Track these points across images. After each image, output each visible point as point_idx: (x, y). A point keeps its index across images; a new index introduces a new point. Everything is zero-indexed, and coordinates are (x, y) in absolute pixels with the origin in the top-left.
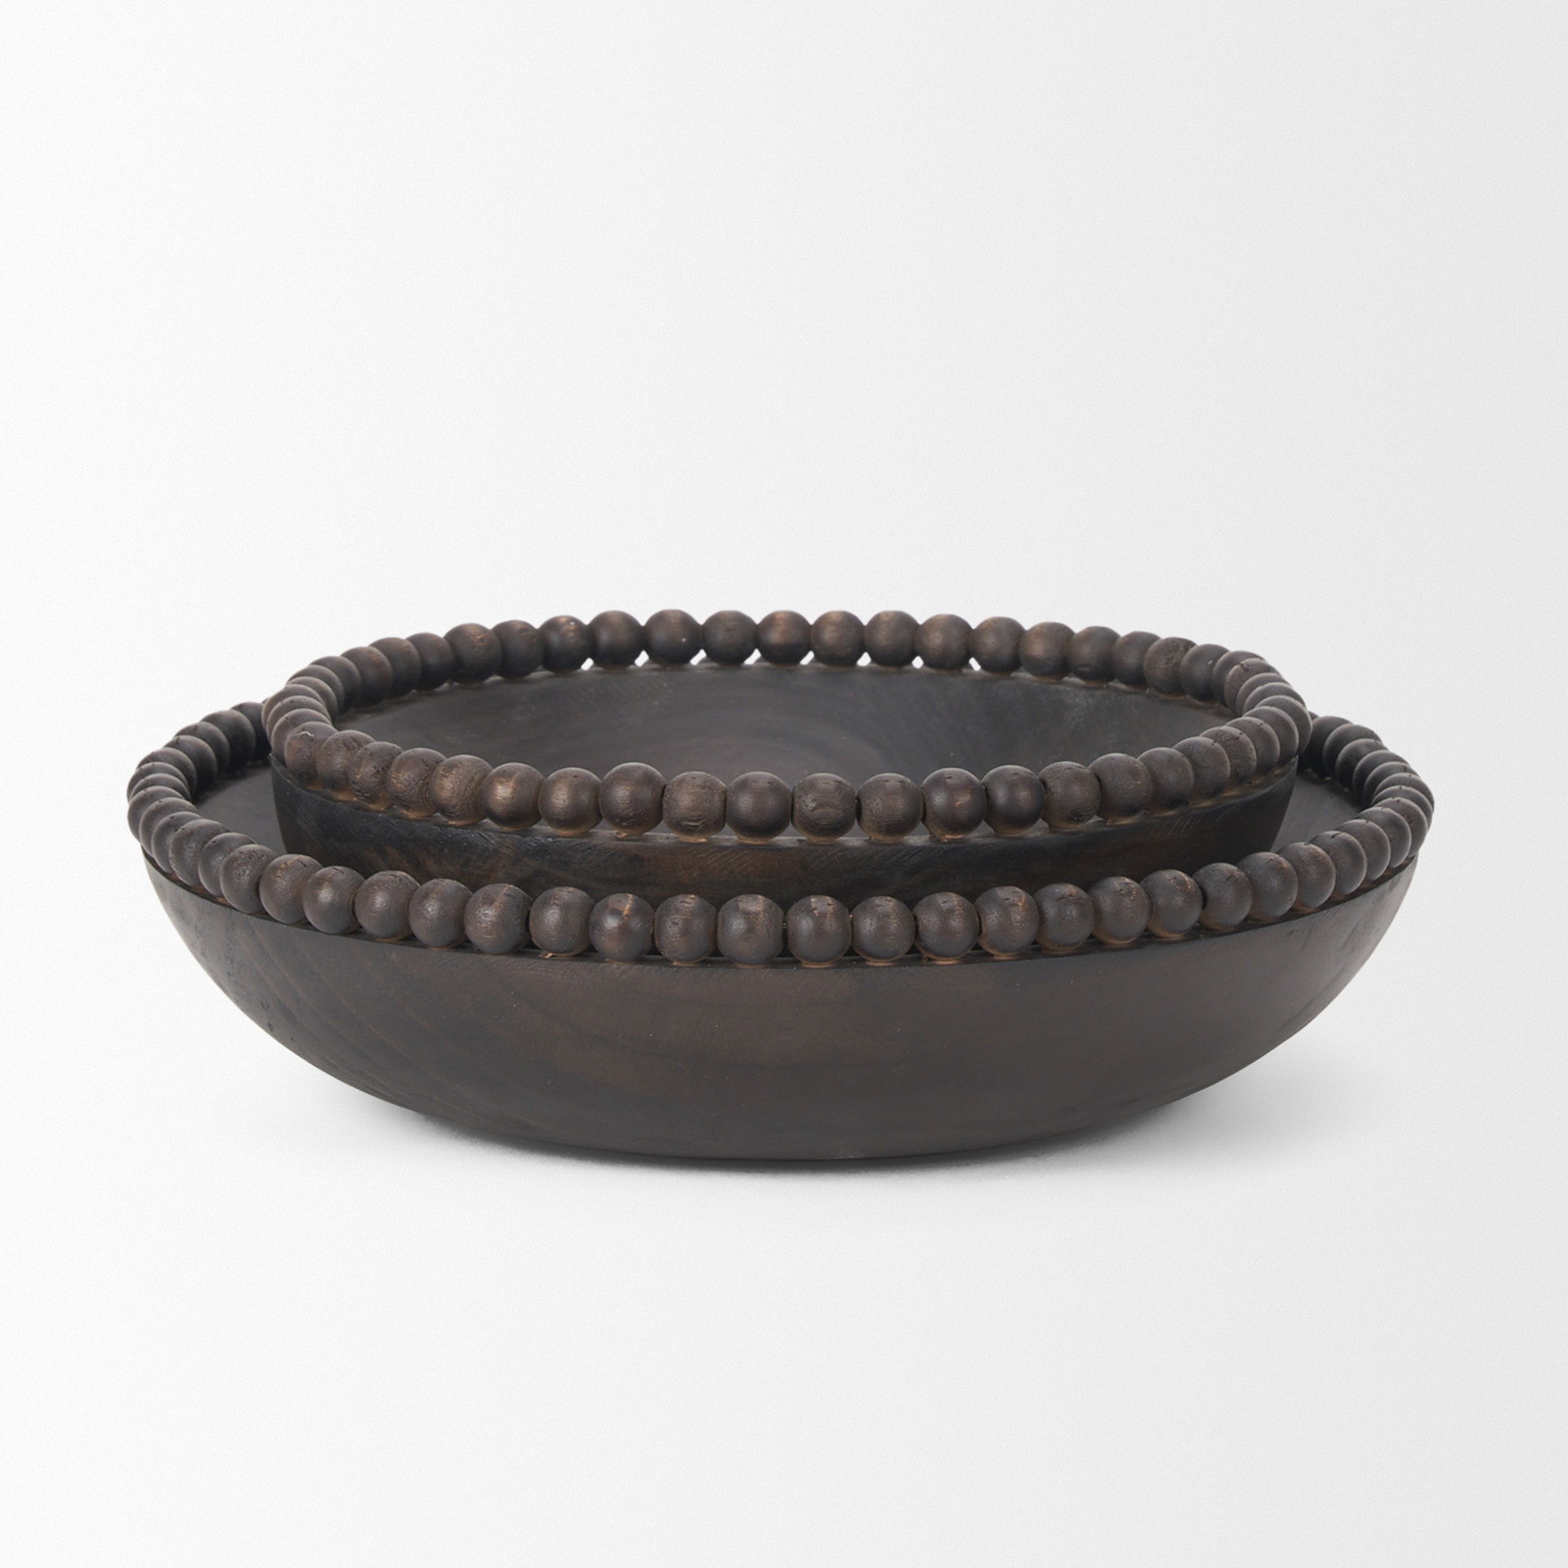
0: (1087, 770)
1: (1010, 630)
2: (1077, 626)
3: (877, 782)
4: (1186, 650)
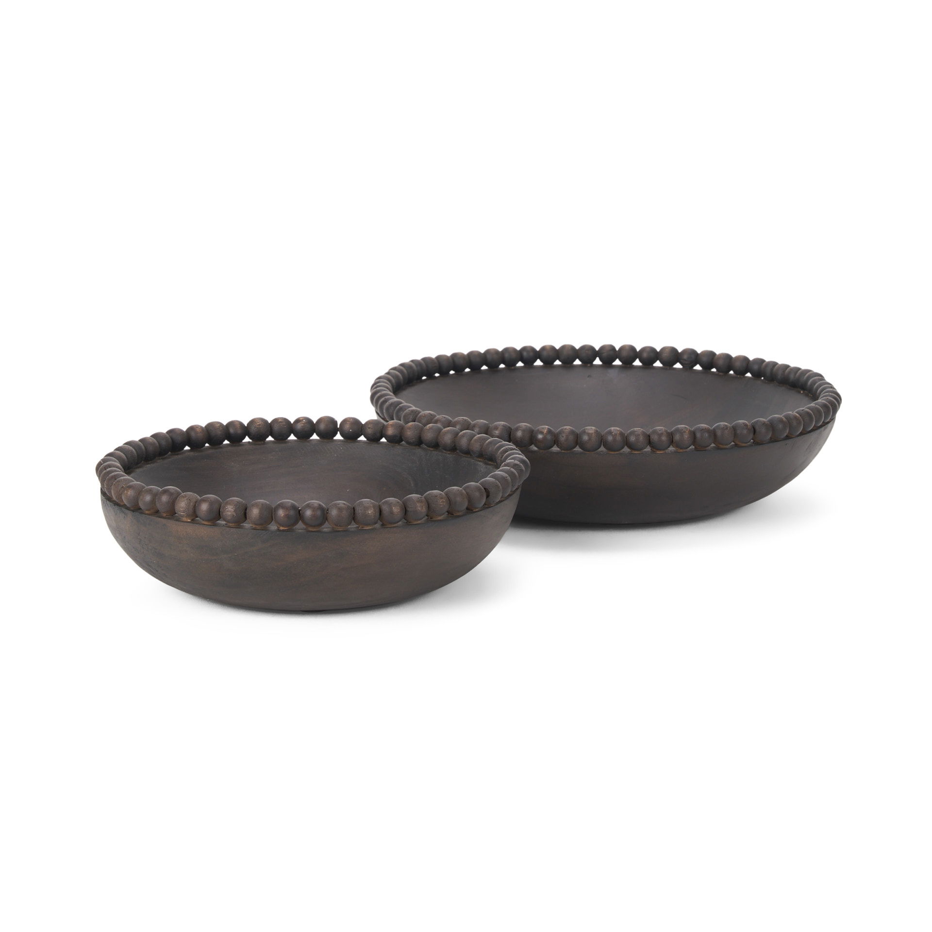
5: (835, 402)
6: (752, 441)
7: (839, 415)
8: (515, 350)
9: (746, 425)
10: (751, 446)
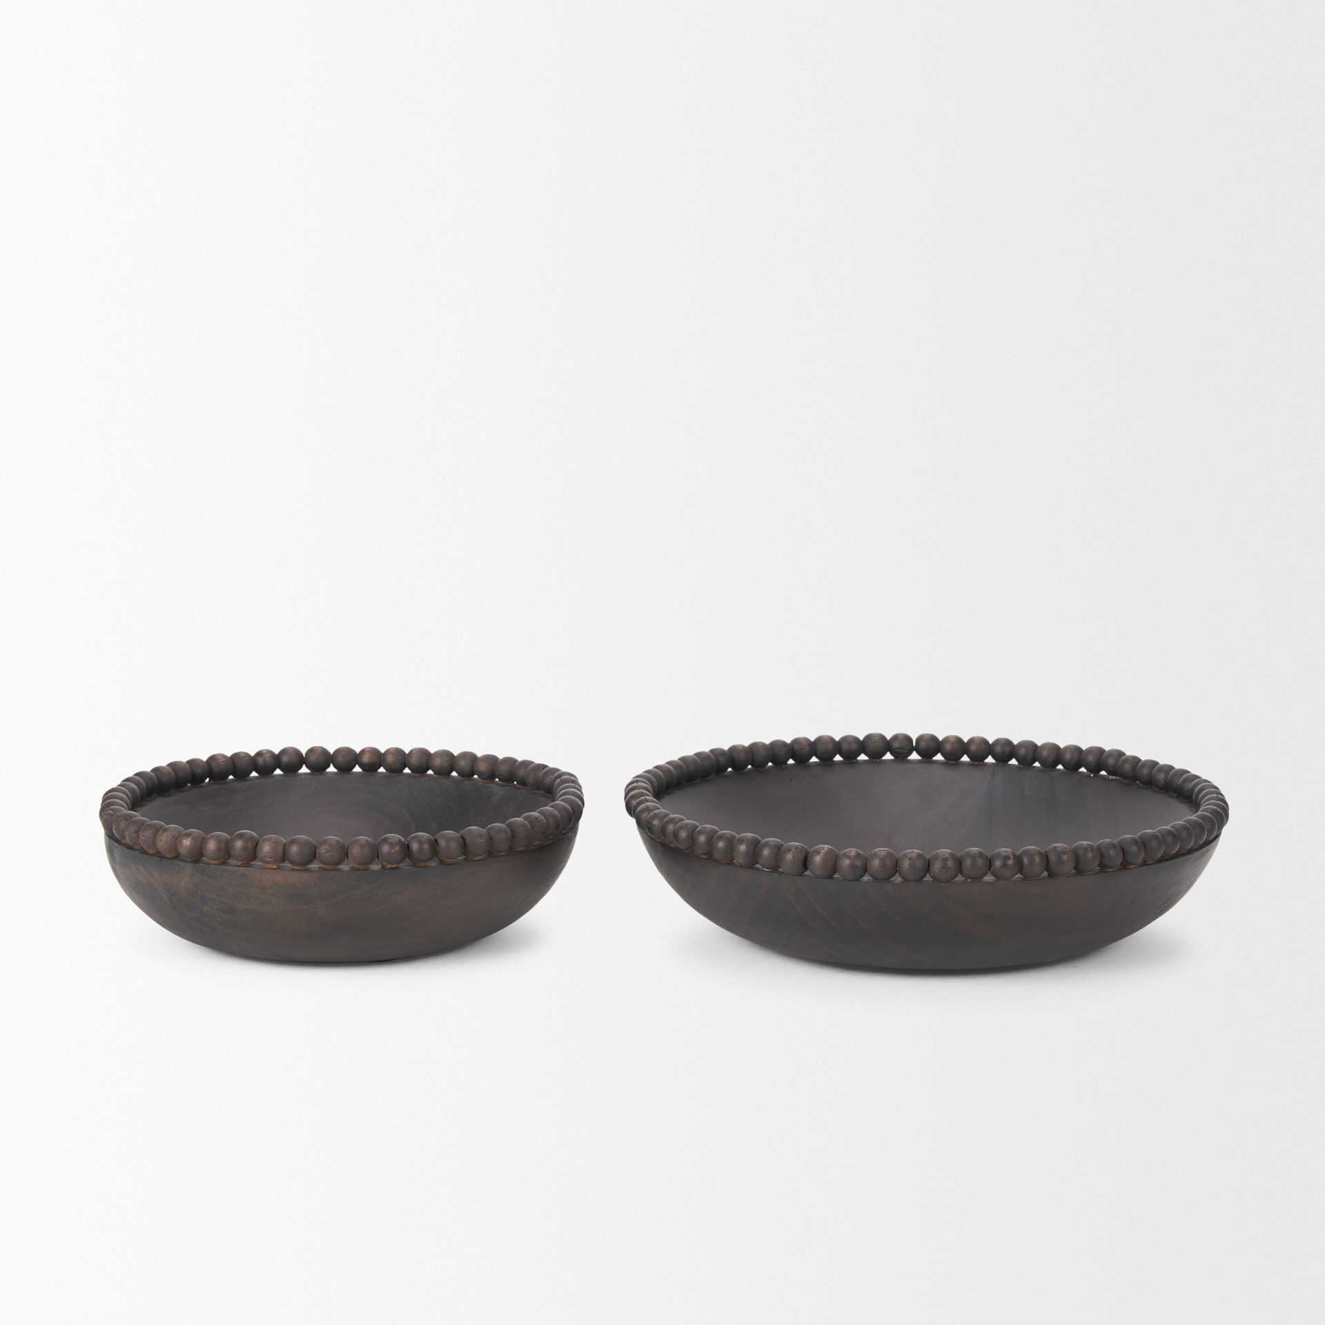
0: (457, 835)
1: (471, 757)
2: (501, 756)
3: (357, 839)
4: (543, 769)
5: (1220, 815)
6: (1098, 868)
7: (1226, 831)
8: (832, 739)
9: (1091, 847)
10: (1096, 873)
